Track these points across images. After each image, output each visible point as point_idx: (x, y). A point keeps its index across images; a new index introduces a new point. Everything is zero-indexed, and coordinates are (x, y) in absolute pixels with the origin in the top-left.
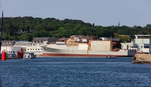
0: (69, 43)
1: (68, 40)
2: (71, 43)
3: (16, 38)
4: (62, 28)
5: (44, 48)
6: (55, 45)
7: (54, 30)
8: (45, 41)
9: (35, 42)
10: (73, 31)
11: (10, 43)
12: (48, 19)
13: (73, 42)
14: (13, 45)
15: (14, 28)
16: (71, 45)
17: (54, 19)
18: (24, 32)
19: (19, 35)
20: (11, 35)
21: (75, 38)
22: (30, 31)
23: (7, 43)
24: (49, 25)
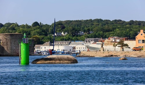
0: (106, 43)
1: (105, 41)
2: (108, 43)
3: (76, 39)
4: (117, 29)
5: (87, 47)
6: (96, 44)
7: (111, 31)
8: (91, 41)
9: (87, 42)
10: (126, 32)
11: (67, 43)
13: (109, 42)
14: (69, 44)
15: (76, 30)
16: (108, 44)
18: (85, 33)
19: (80, 36)
20: (73, 36)
21: (111, 39)
23: (64, 43)
24: (106, 27)
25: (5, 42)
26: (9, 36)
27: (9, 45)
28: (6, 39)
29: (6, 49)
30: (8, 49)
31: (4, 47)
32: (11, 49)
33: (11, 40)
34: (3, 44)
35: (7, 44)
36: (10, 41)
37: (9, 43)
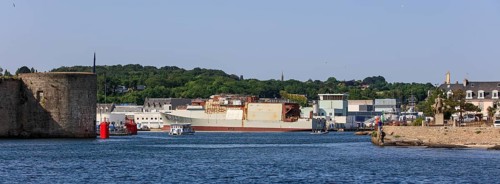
0: (209, 108)
1: (207, 103)
2: (214, 107)
4: (192, 83)
5: (166, 117)
6: (185, 110)
7: (179, 85)
8: (165, 104)
9: (149, 106)
11: (107, 108)
12: (167, 68)
13: (216, 105)
14: (112, 111)
15: (113, 83)
16: (213, 110)
17: (176, 68)
18: (129, 89)
19: (121, 94)
20: (108, 94)
21: (220, 99)
22: (139, 87)
23: (101, 108)
24: (170, 77)
25: (51, 98)
26: (63, 80)
27: (64, 106)
28: (57, 88)
29: (54, 116)
30: (60, 119)
31: (48, 110)
32: (70, 116)
33: (69, 91)
34: (48, 104)
35: (58, 103)
36: (66, 94)
37: (63, 100)
